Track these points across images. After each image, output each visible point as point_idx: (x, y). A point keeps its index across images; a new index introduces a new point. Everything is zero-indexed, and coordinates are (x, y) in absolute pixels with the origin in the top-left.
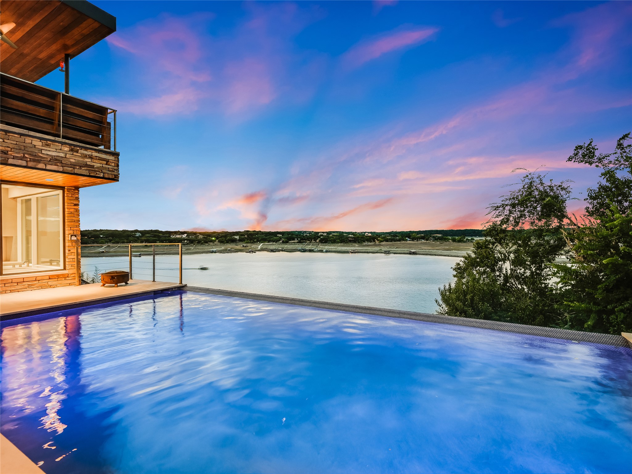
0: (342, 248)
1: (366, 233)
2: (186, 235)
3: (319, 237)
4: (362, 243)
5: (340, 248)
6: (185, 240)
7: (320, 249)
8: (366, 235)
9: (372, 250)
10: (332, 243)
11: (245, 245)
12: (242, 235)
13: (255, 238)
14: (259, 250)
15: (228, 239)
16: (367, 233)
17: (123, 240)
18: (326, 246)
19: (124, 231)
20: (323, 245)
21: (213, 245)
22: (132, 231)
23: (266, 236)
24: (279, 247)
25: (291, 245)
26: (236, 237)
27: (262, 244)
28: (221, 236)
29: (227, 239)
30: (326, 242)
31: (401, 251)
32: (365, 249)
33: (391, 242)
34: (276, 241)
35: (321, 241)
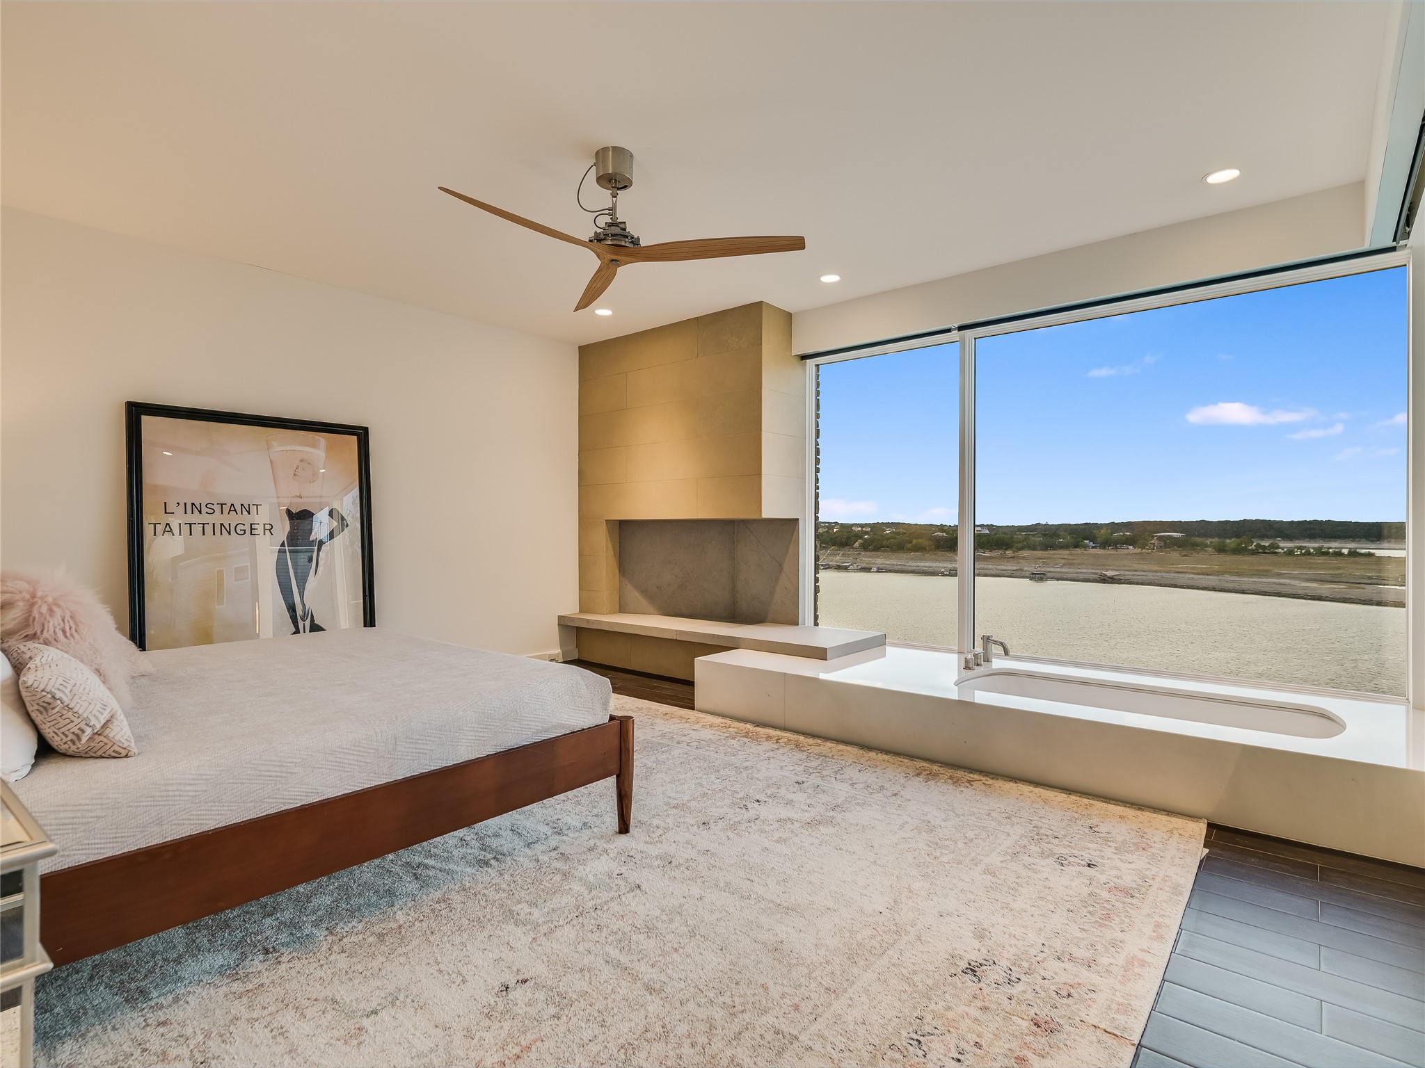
0: (918, 564)
3: (861, 538)
5: (913, 564)
7: (863, 565)
9: (998, 569)
10: (893, 551)
16: (980, 529)
18: (878, 557)
20: (871, 557)
30: (877, 549)
31: (1078, 573)
33: (1043, 550)
35: (865, 547)
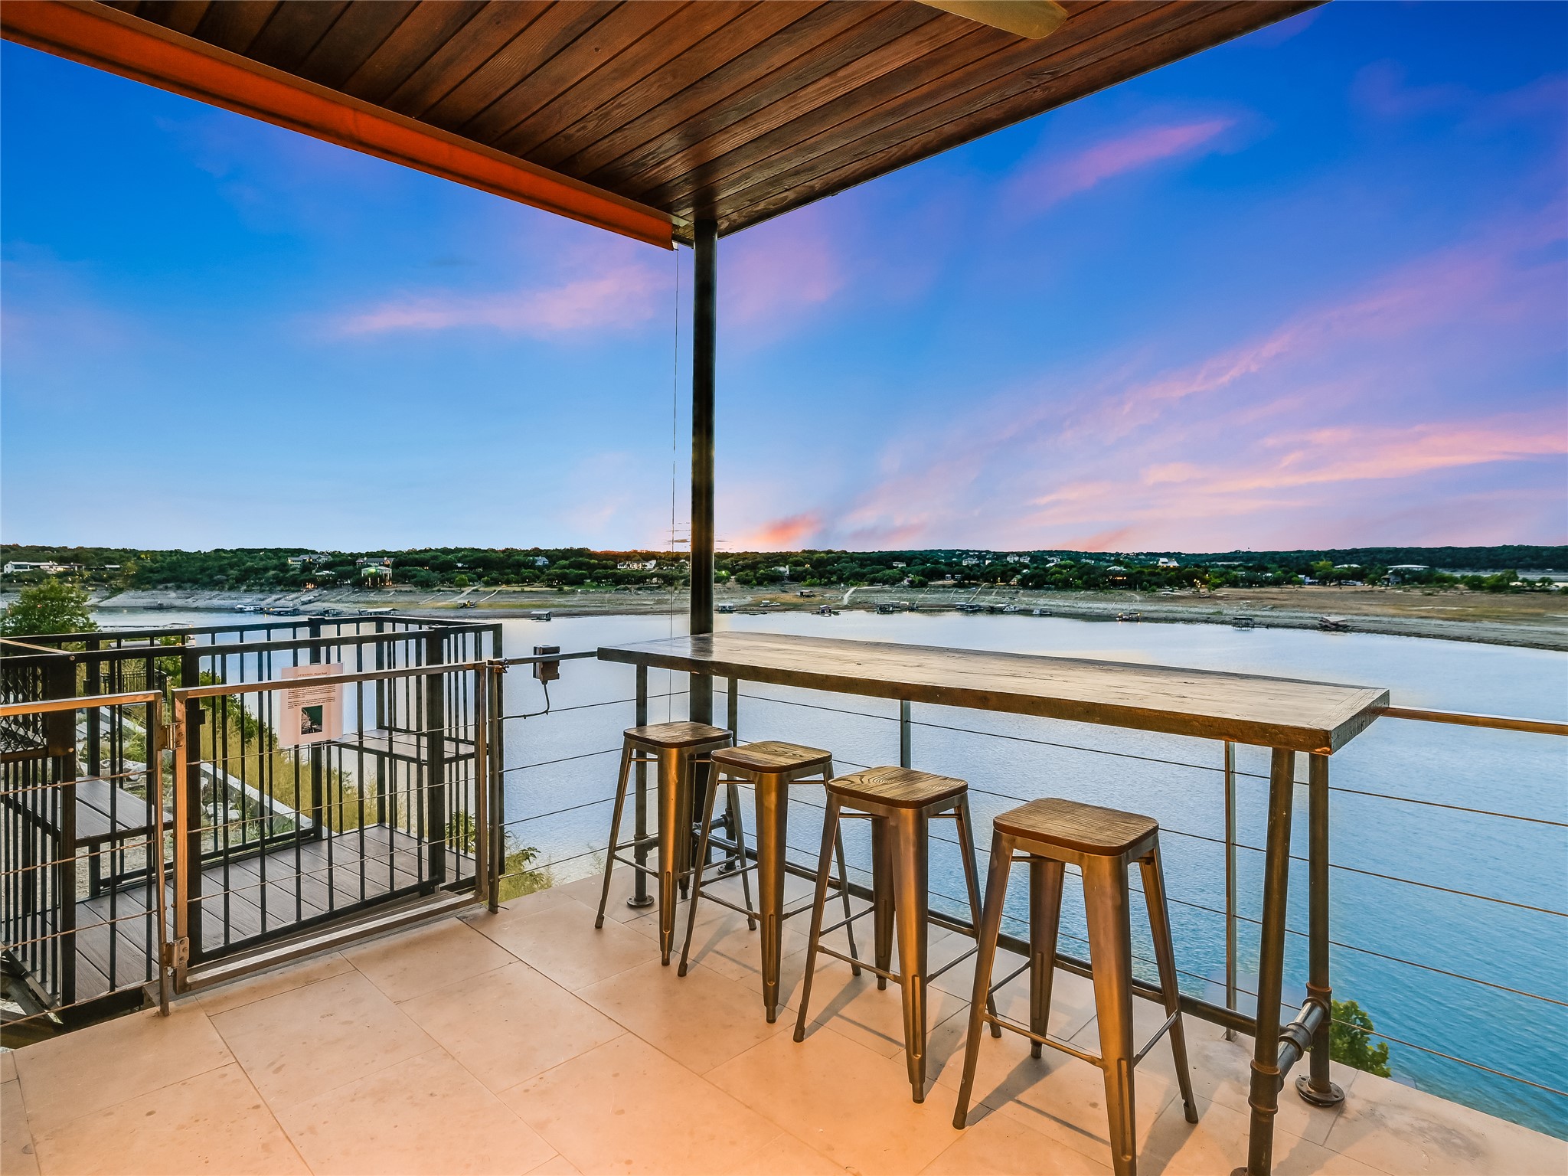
0: (1090, 605)
1: (1162, 560)
2: (654, 562)
3: (1019, 572)
4: (1154, 591)
5: (1083, 606)
6: (653, 576)
7: (1023, 607)
8: (1160, 564)
9: (1191, 613)
10: (1058, 588)
11: (806, 591)
12: (797, 564)
13: (832, 573)
14: (846, 608)
15: (762, 574)
16: (1166, 560)
17: (507, 574)
18: (1040, 597)
19: (509, 553)
20: (1031, 596)
21: (724, 591)
22: (527, 553)
23: (862, 566)
24: (900, 598)
25: (935, 592)
26: (782, 569)
27: (852, 589)
28: (743, 567)
29: (758, 575)
30: (1038, 587)
32: (1164, 609)
33: (1246, 587)
34: (894, 581)
35: (1023, 584)
